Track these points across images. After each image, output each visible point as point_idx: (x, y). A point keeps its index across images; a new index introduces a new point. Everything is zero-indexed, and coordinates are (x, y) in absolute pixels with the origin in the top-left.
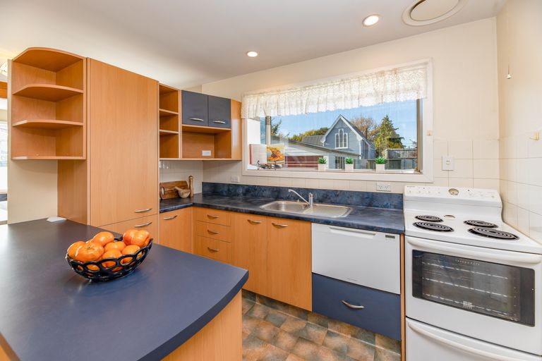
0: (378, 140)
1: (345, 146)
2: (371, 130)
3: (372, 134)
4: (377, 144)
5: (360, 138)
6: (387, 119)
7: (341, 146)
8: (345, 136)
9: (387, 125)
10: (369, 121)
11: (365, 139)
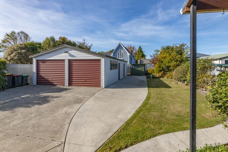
0: (137, 56)
1: (122, 58)
2: (134, 52)
3: (134, 54)
4: (136, 58)
5: (128, 54)
6: (140, 47)
7: (120, 58)
8: (122, 53)
9: (140, 50)
10: (133, 48)
11: (131, 55)
